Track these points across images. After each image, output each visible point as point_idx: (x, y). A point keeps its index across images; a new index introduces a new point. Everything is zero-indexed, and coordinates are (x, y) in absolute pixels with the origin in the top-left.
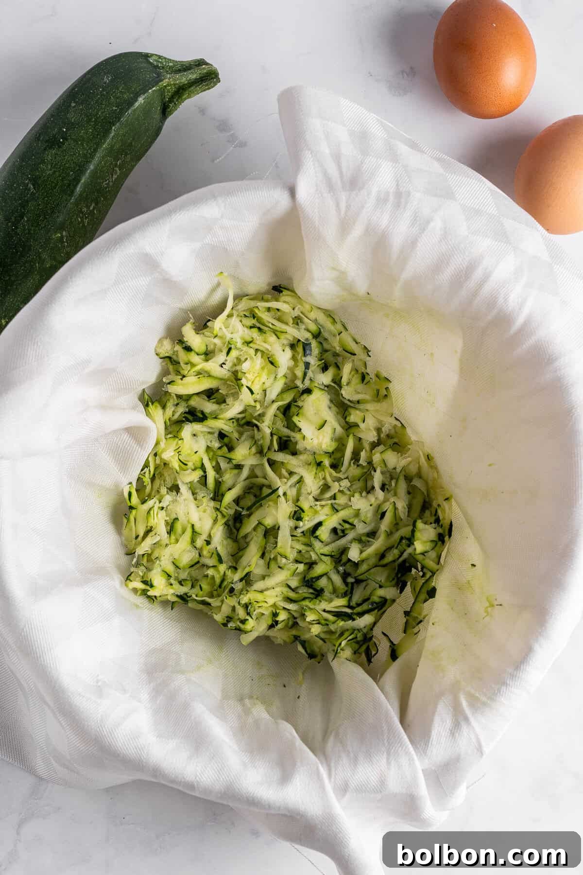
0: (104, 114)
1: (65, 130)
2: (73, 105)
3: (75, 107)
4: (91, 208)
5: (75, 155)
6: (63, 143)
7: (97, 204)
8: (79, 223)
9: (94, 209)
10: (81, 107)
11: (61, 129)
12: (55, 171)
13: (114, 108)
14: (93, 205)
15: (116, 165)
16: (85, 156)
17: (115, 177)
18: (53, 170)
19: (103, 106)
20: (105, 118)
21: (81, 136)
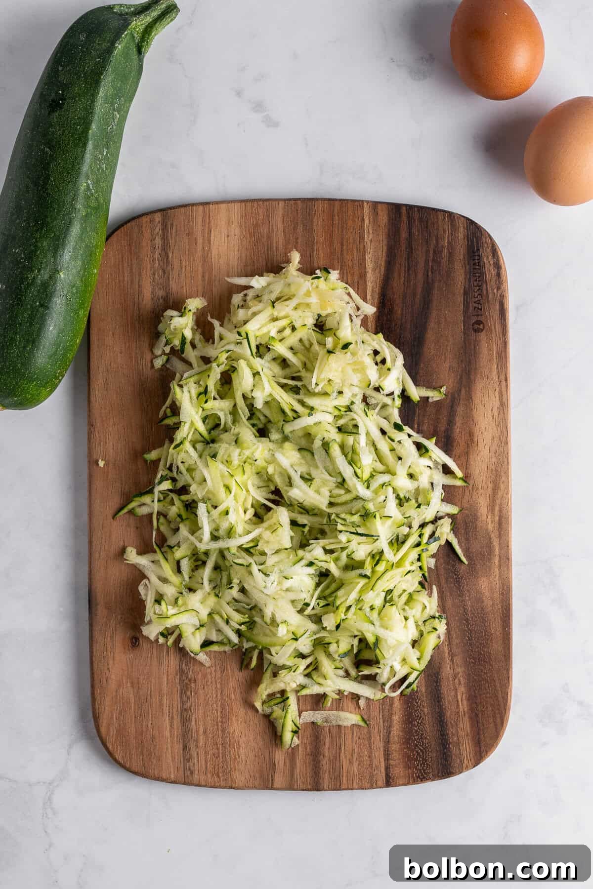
0: (90, 67)
1: (60, 92)
2: (60, 69)
3: (62, 70)
4: (105, 154)
5: (77, 110)
6: (63, 104)
7: (108, 149)
8: (98, 170)
9: (107, 154)
10: (68, 68)
11: (57, 93)
12: (64, 131)
13: (97, 60)
14: (105, 150)
15: (114, 109)
16: (85, 109)
17: (116, 121)
18: (62, 130)
19: (87, 61)
20: (92, 71)
21: (77, 93)
